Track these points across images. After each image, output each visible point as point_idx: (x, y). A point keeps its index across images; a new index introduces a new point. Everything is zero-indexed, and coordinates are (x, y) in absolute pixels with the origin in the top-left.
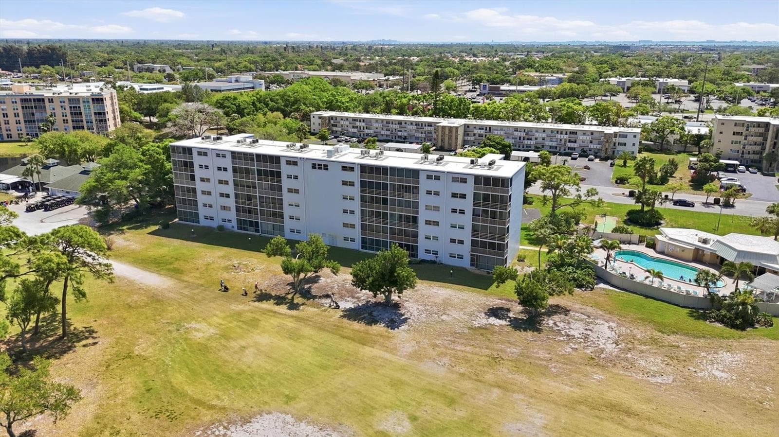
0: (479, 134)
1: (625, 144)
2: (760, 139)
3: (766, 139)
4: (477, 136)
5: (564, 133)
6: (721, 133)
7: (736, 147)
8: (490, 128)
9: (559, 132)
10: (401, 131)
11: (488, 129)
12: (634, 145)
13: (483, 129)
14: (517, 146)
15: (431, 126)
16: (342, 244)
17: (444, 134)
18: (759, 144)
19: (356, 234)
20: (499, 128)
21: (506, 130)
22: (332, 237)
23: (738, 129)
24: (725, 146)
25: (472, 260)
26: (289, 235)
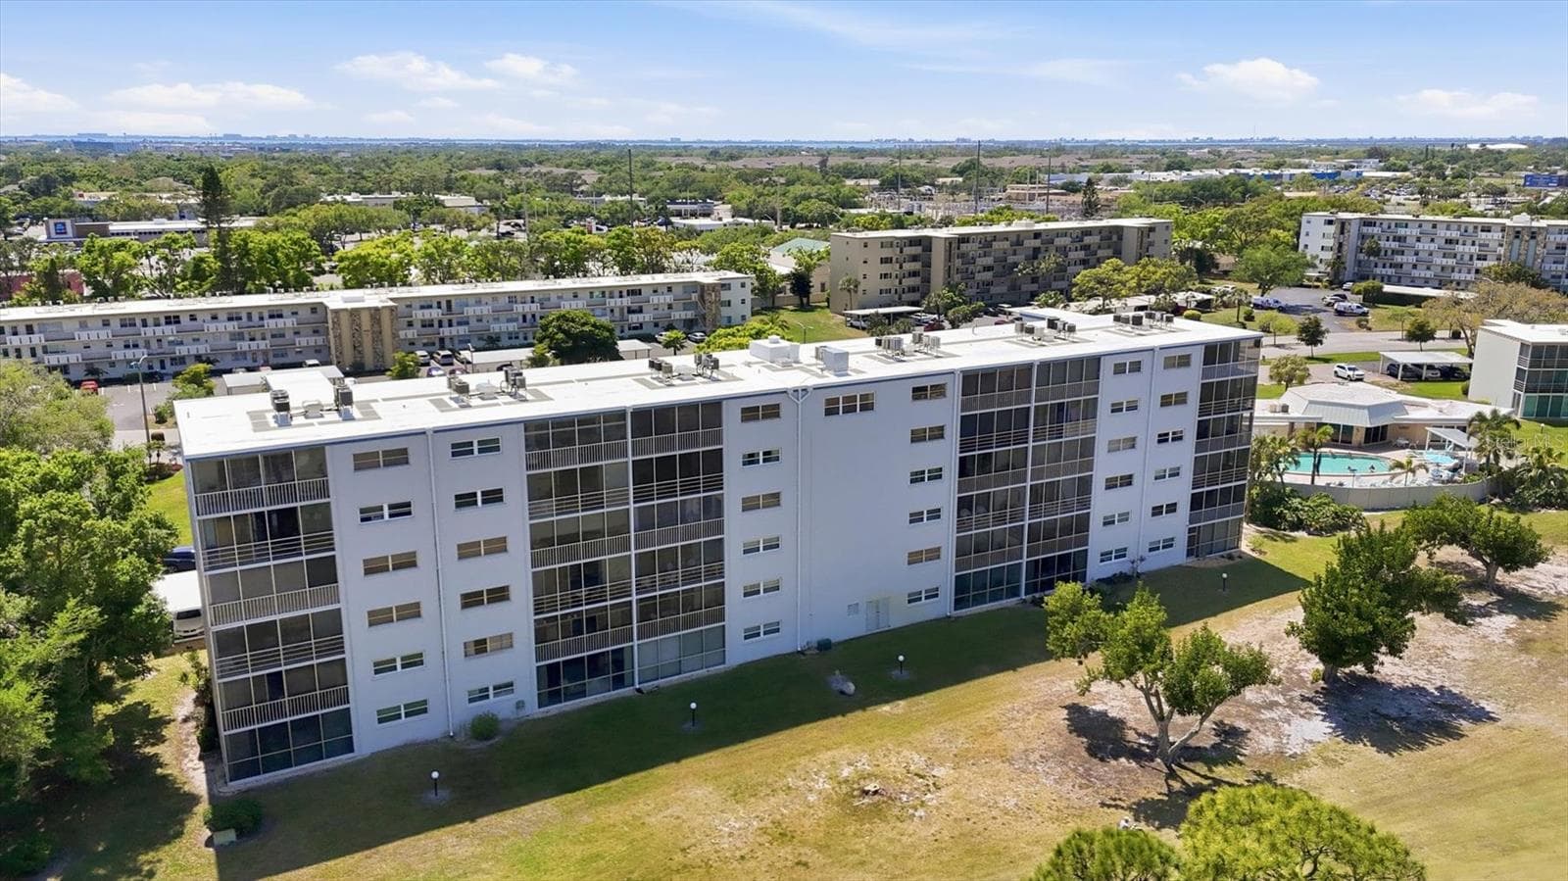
0: (422, 321)
1: (729, 302)
2: (916, 266)
3: (927, 265)
4: (417, 325)
5: (617, 294)
6: (865, 262)
7: (886, 284)
8: (449, 303)
9: (607, 294)
10: (182, 343)
11: (444, 305)
12: (743, 302)
13: (430, 307)
15: (280, 316)
16: (902, 616)
17: (356, 330)
18: (914, 274)
19: (943, 573)
20: (472, 301)
21: (490, 301)
22: (878, 607)
23: (887, 253)
24: (872, 284)
25: (1191, 541)
26: (739, 652)
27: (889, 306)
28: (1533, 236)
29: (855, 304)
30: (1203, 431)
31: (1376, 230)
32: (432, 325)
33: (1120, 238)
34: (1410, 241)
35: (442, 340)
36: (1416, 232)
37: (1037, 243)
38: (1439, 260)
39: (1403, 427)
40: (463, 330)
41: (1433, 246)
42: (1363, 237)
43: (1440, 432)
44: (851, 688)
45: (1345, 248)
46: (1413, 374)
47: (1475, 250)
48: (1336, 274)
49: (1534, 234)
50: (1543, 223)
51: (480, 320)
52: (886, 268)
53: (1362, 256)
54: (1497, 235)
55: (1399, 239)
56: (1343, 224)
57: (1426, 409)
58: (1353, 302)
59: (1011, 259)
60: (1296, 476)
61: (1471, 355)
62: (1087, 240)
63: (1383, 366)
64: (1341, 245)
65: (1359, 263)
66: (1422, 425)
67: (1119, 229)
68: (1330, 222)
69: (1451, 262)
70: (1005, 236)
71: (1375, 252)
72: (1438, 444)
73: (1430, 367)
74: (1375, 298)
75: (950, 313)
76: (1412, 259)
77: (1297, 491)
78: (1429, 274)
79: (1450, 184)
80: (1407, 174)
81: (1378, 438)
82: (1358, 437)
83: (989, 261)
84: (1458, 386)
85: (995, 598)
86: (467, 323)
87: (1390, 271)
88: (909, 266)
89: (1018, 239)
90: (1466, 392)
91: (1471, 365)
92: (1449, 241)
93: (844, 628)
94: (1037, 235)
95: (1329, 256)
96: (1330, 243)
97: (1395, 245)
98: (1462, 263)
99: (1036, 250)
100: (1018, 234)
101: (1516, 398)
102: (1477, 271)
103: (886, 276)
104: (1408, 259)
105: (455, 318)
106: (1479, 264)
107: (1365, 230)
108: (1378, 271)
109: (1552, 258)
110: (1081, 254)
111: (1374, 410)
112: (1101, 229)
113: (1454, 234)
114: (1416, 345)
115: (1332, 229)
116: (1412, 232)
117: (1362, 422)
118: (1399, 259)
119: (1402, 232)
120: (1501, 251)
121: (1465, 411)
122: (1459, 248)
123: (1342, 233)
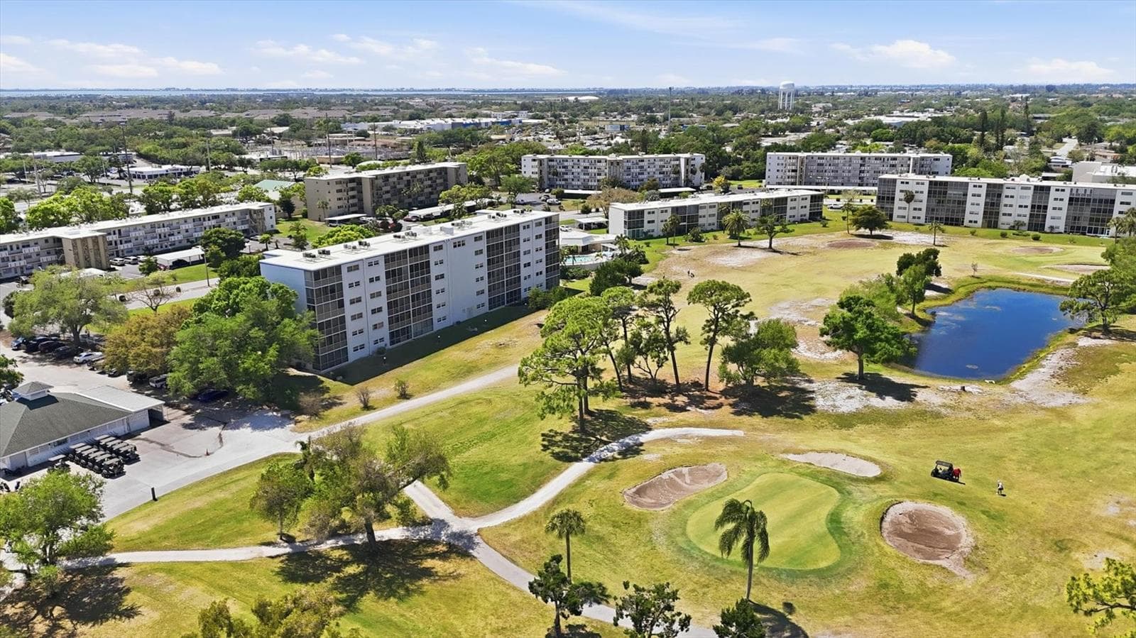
2: (355, 193)
3: (360, 192)
5: (207, 219)
6: (329, 192)
7: (340, 203)
8: (119, 231)
9: (202, 219)
11: (117, 232)
12: (271, 218)
14: (159, 246)
16: (476, 313)
17: (86, 249)
18: (353, 197)
19: (485, 298)
20: (132, 229)
21: (141, 228)
22: (470, 310)
23: (339, 187)
24: (334, 204)
25: (547, 283)
26: (437, 326)
27: (343, 215)
28: (618, 164)
29: (327, 215)
30: (547, 247)
31: (555, 163)
32: (111, 244)
33: (446, 173)
34: (570, 168)
35: (117, 252)
36: (571, 164)
37: (409, 178)
38: (582, 177)
39: (593, 245)
40: (130, 245)
41: (579, 170)
42: (549, 167)
43: (605, 245)
44: (476, 329)
45: (543, 173)
46: (588, 227)
47: (596, 171)
48: (541, 185)
49: (618, 163)
50: (621, 158)
51: (137, 239)
52: (340, 195)
53: (551, 176)
54: (604, 164)
55: (564, 167)
56: (541, 161)
57: (599, 238)
58: (553, 199)
59: (398, 187)
60: (569, 262)
61: (607, 217)
62: (431, 175)
63: (577, 225)
64: (541, 171)
65: (549, 179)
66: (599, 243)
67: (445, 169)
68: (534, 160)
69: (587, 177)
70: (394, 175)
71: (556, 174)
72: (605, 249)
73: (594, 224)
74: (561, 196)
75: (394, 215)
76: (571, 176)
77: (570, 267)
78: (579, 183)
79: (568, 127)
80: (545, 121)
81: (586, 250)
82: (580, 250)
83: (388, 188)
84: (605, 230)
85: (499, 306)
86: (130, 241)
87: (563, 183)
88: (351, 193)
89: (400, 176)
90: (608, 232)
91: (607, 222)
92: (585, 167)
93: (464, 317)
94: (408, 173)
95: (536, 176)
96: (536, 170)
97: (563, 170)
98: (593, 177)
99: (408, 181)
100: (399, 174)
101: (625, 231)
102: (598, 181)
103: (340, 199)
104: (569, 176)
105: (124, 239)
106: (598, 177)
107: (550, 163)
108: (558, 183)
109: (625, 174)
110: (429, 182)
111: (584, 239)
112: (436, 169)
113: (587, 164)
114: (585, 215)
115: (536, 163)
116: (569, 164)
117: (581, 244)
118: (566, 177)
119: (566, 164)
120: (607, 171)
121: (612, 237)
122: (590, 170)
123: (541, 165)
